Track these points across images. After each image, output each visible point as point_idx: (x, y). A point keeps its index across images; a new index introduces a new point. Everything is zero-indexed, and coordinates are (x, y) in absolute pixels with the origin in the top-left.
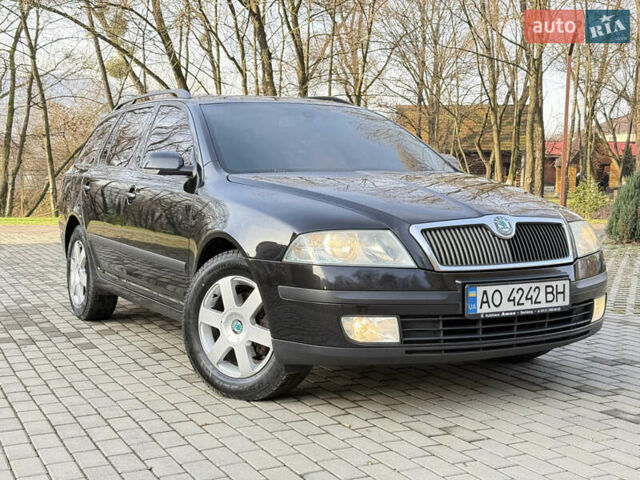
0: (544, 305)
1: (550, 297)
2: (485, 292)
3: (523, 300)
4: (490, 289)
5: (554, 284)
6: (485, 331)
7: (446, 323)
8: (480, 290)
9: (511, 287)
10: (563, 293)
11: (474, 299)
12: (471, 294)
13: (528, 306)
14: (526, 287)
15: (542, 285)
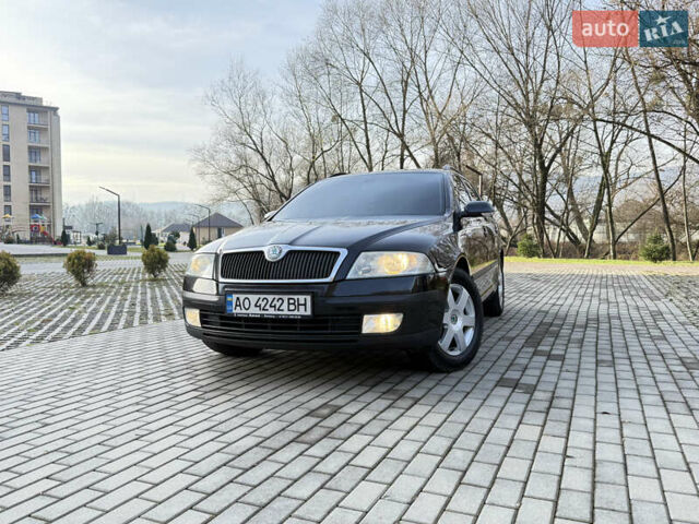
0: (286, 312)
1: (292, 307)
2: (238, 299)
3: (267, 307)
4: (242, 297)
5: (296, 297)
7: (220, 318)
8: (235, 296)
9: (258, 296)
10: (305, 305)
11: (231, 303)
12: (230, 299)
14: (270, 297)
15: (285, 298)
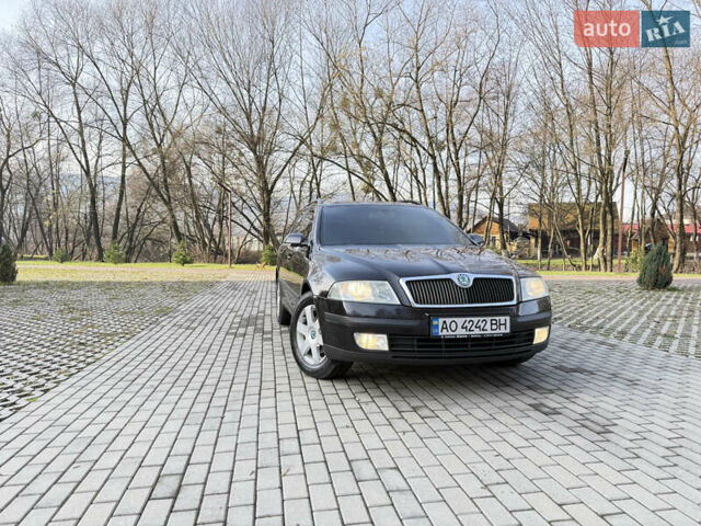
0: (489, 332)
1: (494, 327)
2: (445, 322)
3: (473, 328)
4: (448, 320)
5: (497, 318)
6: (446, 347)
7: (419, 340)
8: (441, 320)
10: (505, 324)
11: (437, 326)
12: (435, 323)
13: (477, 331)
14: (475, 319)
15: (488, 319)
